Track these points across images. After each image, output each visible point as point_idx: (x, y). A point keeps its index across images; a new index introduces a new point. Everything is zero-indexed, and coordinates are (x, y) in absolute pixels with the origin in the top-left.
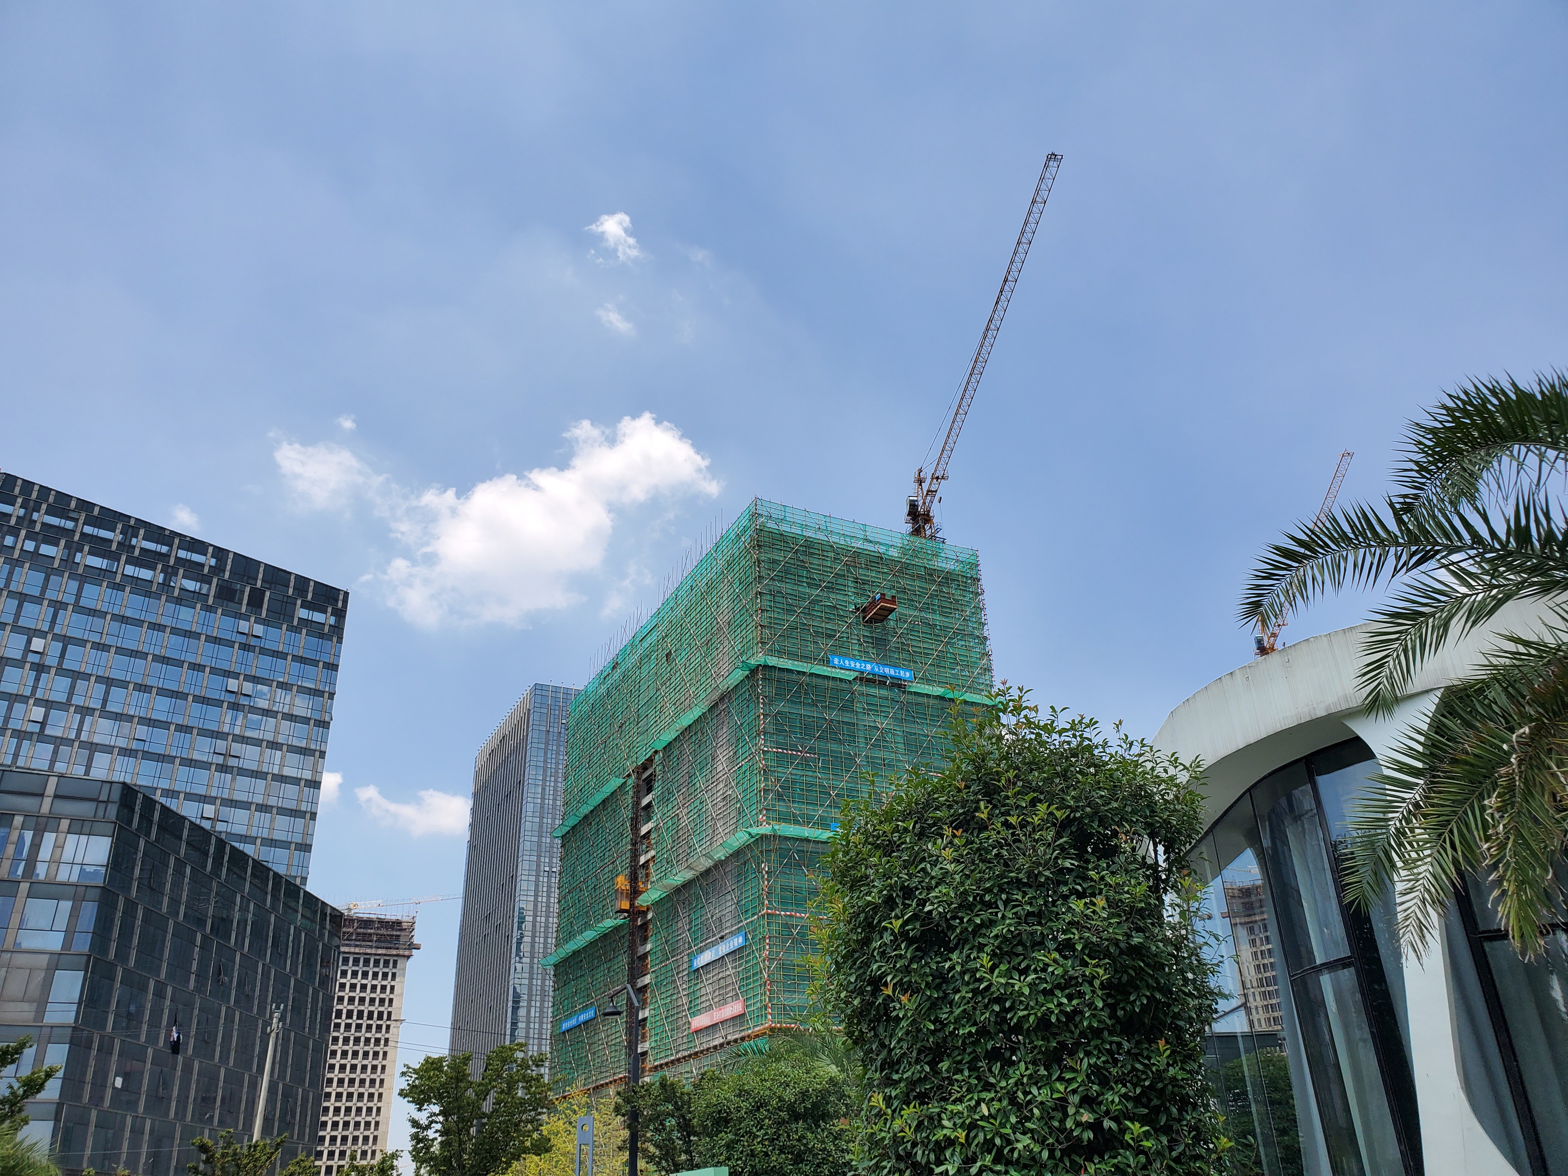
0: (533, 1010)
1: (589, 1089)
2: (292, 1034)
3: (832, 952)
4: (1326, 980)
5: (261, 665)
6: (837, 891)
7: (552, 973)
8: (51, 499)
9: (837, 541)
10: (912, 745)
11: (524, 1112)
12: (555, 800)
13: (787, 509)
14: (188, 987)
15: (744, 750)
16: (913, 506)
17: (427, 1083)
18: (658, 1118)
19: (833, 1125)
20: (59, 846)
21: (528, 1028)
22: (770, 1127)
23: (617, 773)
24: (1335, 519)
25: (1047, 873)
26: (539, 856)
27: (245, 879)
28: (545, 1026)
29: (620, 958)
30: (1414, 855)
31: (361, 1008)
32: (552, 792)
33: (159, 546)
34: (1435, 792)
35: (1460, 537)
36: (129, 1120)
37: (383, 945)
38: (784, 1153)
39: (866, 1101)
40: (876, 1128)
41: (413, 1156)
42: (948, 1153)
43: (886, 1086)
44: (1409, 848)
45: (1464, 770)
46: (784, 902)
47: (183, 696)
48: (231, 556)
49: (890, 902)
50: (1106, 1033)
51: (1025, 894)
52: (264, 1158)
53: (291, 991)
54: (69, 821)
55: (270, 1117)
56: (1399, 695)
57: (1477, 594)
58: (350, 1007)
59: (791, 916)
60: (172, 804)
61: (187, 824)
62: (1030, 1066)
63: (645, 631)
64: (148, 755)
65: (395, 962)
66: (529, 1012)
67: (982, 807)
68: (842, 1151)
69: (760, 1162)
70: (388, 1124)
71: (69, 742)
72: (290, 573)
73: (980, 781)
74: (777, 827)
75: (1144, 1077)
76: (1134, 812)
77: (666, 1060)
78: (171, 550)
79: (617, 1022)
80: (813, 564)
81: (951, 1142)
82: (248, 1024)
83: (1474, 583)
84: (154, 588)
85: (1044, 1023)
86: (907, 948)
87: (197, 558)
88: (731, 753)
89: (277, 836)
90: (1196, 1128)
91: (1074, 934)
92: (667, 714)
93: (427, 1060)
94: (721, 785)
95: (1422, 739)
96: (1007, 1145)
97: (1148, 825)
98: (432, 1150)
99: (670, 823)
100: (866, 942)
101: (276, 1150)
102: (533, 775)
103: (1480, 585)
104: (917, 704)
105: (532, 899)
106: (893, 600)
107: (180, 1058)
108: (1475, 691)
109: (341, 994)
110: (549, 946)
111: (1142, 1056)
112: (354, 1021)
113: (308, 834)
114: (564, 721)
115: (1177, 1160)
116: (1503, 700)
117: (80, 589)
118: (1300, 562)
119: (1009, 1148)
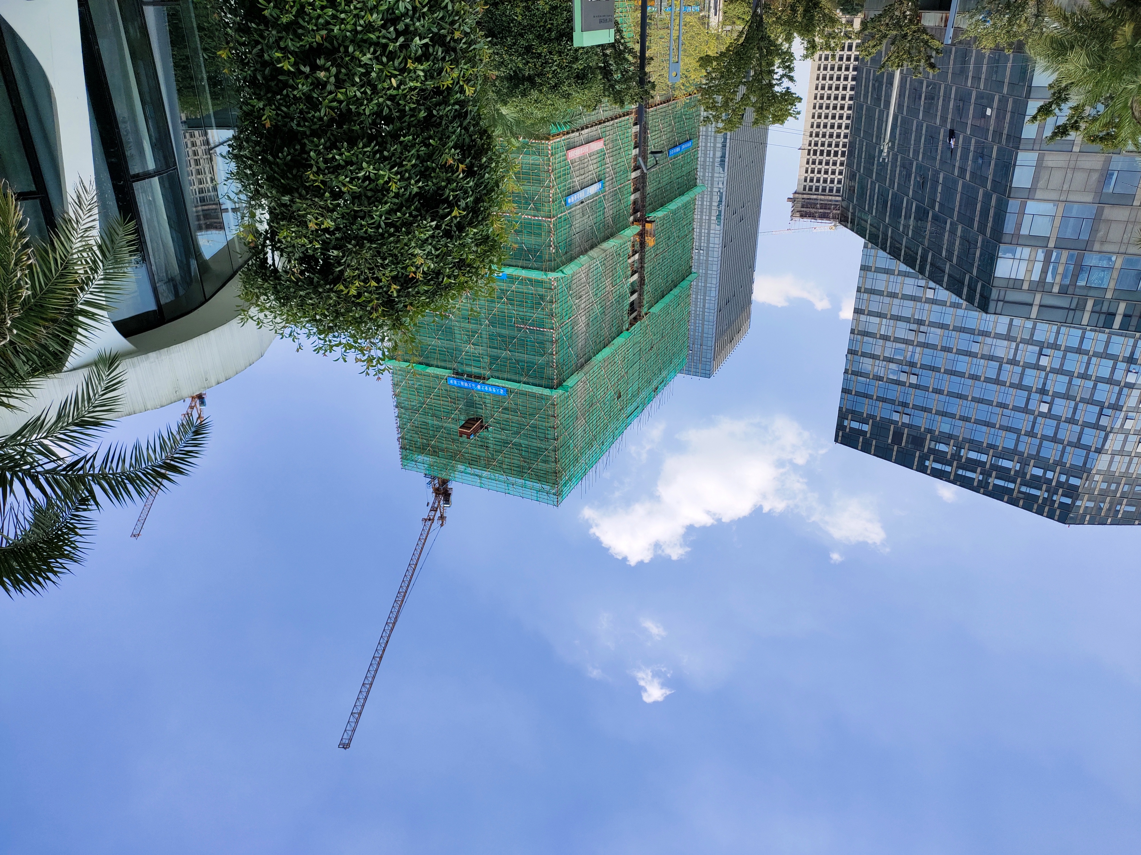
0: (711, 155)
1: (673, 100)
2: (874, 141)
3: (501, 194)
4: (151, 165)
5: (895, 393)
6: (498, 235)
7: (698, 181)
8: (1035, 506)
9: (500, 476)
10: (449, 332)
11: (717, 86)
12: (696, 298)
13: (535, 498)
14: (944, 174)
15: (567, 330)
16: (447, 501)
17: (783, 107)
18: (625, 79)
19: (504, 72)
20: (1030, 271)
21: (715, 143)
22: (548, 72)
23: (654, 316)
24: (139, 493)
25: (350, 246)
26: (707, 260)
27: (906, 247)
28: (703, 144)
29: (652, 190)
30: (85, 254)
31: (828, 158)
32: (699, 303)
33: (964, 474)
34: (68, 299)
35: (47, 480)
36: (982, 87)
37: (813, 201)
38: (538, 53)
39: (478, 90)
40: (470, 72)
41: (792, 56)
42: (420, 52)
43: (464, 101)
44: (88, 260)
45: (47, 314)
46: (540, 225)
47: (947, 372)
48: (915, 467)
49: (461, 227)
50: (308, 133)
51: (366, 232)
52: (893, 58)
53: (875, 170)
54: (1023, 288)
55: (889, 85)
56: (94, 367)
57: (36, 439)
58: (835, 158)
59: (535, 216)
60: (954, 298)
61: (945, 285)
62: (362, 112)
63: (635, 413)
64: (971, 332)
65: (805, 189)
66: (714, 154)
67: (395, 293)
68: (498, 54)
69: (555, 48)
70: (811, 77)
71: (1023, 341)
72: (874, 455)
73: (397, 310)
74: (544, 277)
75: (281, 102)
76: (288, 288)
77: (621, 119)
78: (956, 471)
79: (654, 146)
80: (518, 460)
81: (418, 60)
82: (903, 148)
83: (39, 447)
84: (967, 445)
85: (352, 143)
86: (449, 196)
87: (938, 466)
88: (575, 328)
89: (884, 276)
90: (245, 65)
91: (331, 204)
92: (620, 356)
93: (783, 122)
94: (583, 306)
95: (78, 337)
96: (378, 56)
97: (278, 278)
98: (780, 61)
99: (618, 281)
100: (478, 201)
101: (884, 63)
102: (711, 316)
103: (35, 446)
104: (445, 361)
105: (712, 232)
106: (461, 434)
107: (949, 127)
108: (38, 370)
109: (842, 168)
110: (700, 199)
111: (282, 116)
112: (833, 149)
113: (862, 278)
114: (691, 352)
115: (257, 43)
116: (18, 363)
117: (1016, 445)
118: (165, 463)
119: (377, 55)
